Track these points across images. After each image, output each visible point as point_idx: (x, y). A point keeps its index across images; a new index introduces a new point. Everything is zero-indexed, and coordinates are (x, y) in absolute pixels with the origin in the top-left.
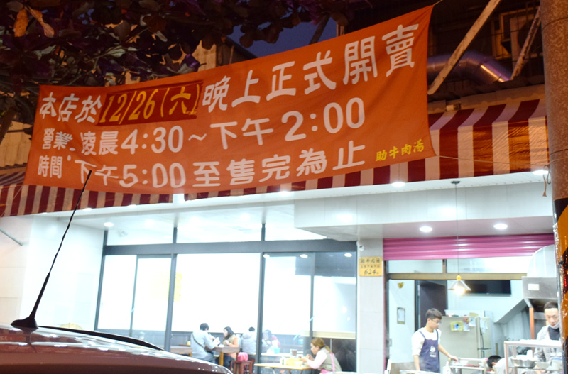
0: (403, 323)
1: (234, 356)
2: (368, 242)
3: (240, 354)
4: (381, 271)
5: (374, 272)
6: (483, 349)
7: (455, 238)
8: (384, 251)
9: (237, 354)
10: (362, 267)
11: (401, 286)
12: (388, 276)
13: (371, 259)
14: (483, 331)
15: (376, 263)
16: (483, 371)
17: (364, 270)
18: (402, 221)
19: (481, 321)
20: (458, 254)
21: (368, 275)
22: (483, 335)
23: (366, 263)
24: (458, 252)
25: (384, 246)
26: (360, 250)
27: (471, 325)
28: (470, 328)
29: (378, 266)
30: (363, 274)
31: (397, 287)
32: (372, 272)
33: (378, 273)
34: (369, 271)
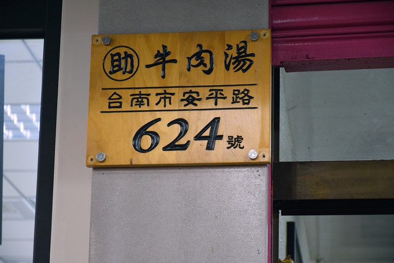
32: (190, 136)
33: (235, 142)
34: (169, 134)
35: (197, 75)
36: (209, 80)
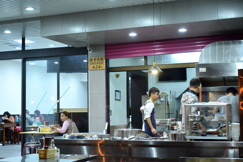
0: (119, 100)
1: (13, 129)
2: (95, 47)
3: (17, 127)
4: (104, 66)
5: (99, 67)
6: (169, 114)
7: (152, 41)
8: (106, 53)
9: (15, 128)
10: (91, 64)
11: (117, 76)
12: (109, 70)
13: (97, 59)
14: (169, 103)
15: (100, 61)
16: (169, 126)
17: (92, 66)
18: (116, 28)
19: (168, 97)
20: (154, 52)
21: (95, 69)
22: (169, 105)
23: (94, 61)
24: (154, 51)
25: (106, 49)
26: (90, 52)
27: (162, 99)
28: (161, 101)
29: (102, 63)
30: (92, 69)
31: (115, 77)
32: (97, 67)
33: (101, 67)
34: (96, 67)
35: (98, 61)
36: (99, 61)
